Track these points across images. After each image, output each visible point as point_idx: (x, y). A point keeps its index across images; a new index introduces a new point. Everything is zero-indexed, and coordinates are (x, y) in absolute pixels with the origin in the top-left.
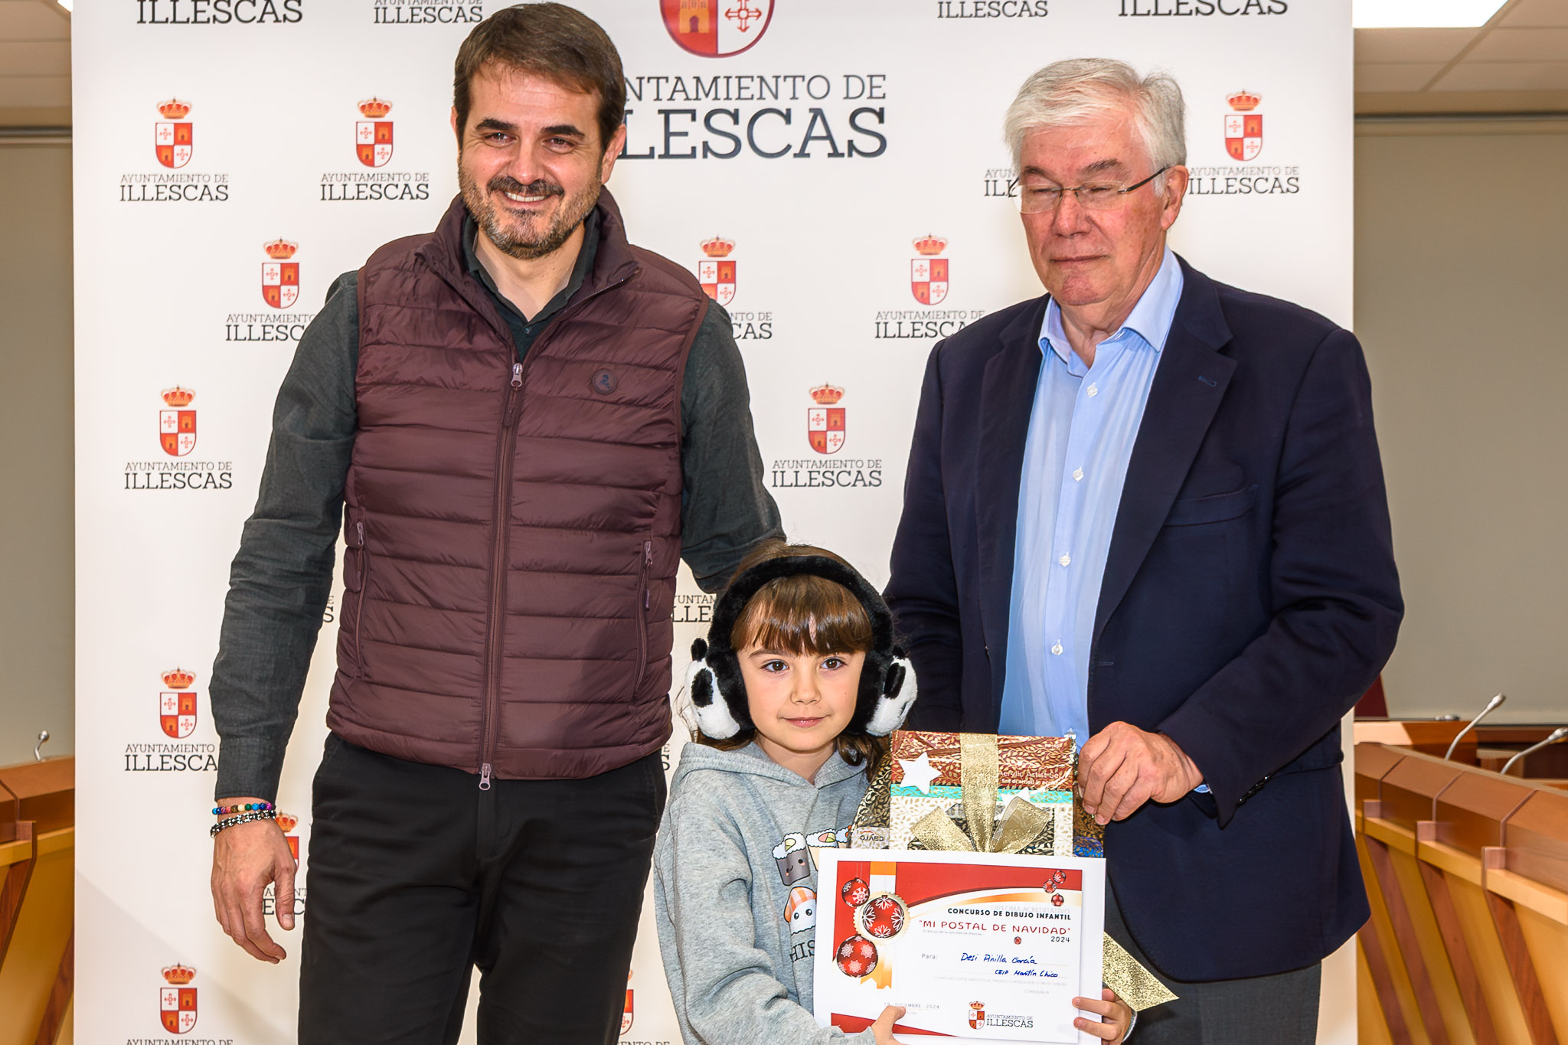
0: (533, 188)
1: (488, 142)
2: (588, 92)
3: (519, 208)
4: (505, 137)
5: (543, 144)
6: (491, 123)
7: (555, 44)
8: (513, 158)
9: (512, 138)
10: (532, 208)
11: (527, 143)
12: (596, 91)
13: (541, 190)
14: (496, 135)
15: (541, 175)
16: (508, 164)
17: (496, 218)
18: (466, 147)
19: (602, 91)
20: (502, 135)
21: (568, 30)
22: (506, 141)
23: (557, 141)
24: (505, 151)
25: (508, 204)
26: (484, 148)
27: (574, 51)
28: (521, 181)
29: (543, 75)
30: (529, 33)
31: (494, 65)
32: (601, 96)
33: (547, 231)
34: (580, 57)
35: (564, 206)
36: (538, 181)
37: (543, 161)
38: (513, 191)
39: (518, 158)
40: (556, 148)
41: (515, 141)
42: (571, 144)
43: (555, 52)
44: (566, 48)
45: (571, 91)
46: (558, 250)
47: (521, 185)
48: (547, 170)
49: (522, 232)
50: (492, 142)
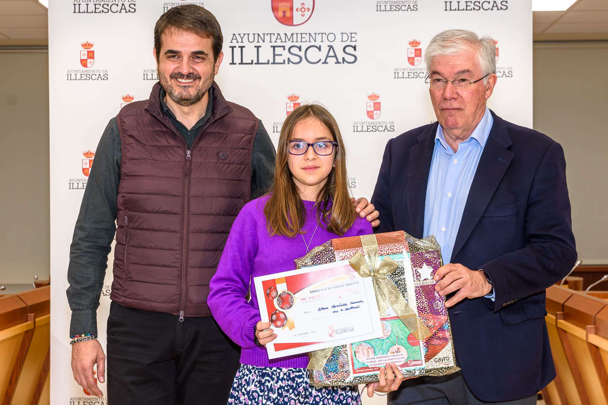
0: (188, 76)
1: (169, 59)
2: (209, 37)
3: (183, 85)
4: (176, 57)
5: (192, 59)
6: (171, 51)
7: (194, 19)
8: (180, 65)
9: (180, 57)
10: (189, 85)
11: (185, 59)
12: (212, 37)
13: (192, 77)
14: (173, 56)
15: (191, 71)
16: (178, 67)
17: (174, 89)
18: (161, 62)
19: (214, 37)
20: (175, 56)
21: (199, 14)
22: (177, 58)
23: (197, 57)
24: (177, 62)
25: (178, 84)
26: (168, 61)
27: (202, 21)
28: (184, 74)
29: (191, 31)
30: (183, 15)
31: (171, 28)
32: (213, 39)
33: (195, 93)
34: (204, 23)
35: (201, 83)
36: (190, 73)
37: (191, 65)
38: (180, 78)
39: (182, 65)
40: (197, 60)
41: (180, 58)
42: (202, 59)
43: (195, 22)
44: (200, 21)
45: (202, 37)
46: (199, 102)
47: (184, 75)
48: (194, 69)
49: (185, 94)
50: (172, 59)
